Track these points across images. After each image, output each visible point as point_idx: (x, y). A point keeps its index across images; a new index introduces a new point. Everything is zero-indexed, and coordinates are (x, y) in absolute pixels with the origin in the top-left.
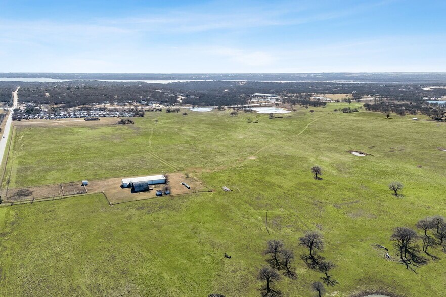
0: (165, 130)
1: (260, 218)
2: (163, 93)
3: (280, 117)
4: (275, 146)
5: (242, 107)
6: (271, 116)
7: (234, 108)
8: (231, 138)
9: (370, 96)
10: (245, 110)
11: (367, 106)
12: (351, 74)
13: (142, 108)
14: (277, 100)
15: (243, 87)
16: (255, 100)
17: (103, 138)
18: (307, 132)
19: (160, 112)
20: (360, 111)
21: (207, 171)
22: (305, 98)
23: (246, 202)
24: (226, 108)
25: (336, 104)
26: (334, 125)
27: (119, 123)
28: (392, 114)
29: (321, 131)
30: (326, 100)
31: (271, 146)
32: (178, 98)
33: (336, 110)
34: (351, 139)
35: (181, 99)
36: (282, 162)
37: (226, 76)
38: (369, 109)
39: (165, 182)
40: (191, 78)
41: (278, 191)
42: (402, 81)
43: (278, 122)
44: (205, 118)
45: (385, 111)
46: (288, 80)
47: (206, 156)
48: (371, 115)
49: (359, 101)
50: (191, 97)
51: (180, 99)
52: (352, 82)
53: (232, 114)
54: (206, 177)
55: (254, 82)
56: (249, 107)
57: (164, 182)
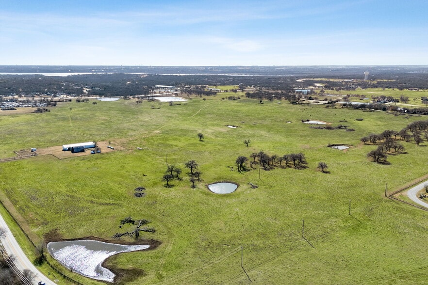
0: (81, 116)
1: (163, 160)
2: (68, 86)
3: (179, 104)
4: (174, 124)
5: (146, 97)
6: (171, 104)
7: (138, 98)
8: (138, 120)
9: (253, 87)
10: (148, 99)
11: (248, 95)
12: (244, 67)
13: (52, 99)
14: (176, 90)
15: (145, 79)
16: (157, 91)
17: (28, 123)
18: (199, 114)
19: (70, 102)
20: (242, 99)
21: (124, 140)
22: (201, 89)
23: (154, 154)
24: (131, 98)
25: (226, 93)
26: (219, 109)
27: (36, 112)
28: (264, 100)
29: (209, 114)
30: (218, 91)
31: (171, 124)
32: (84, 90)
33: (223, 98)
34: (229, 118)
35: (87, 91)
36: (178, 133)
37: (127, 68)
38: (249, 97)
39: (95, 146)
40: (90, 71)
41: (175, 148)
42: (285, 74)
43: (177, 108)
44: (113, 106)
45: (260, 98)
46: (188, 72)
47: (121, 132)
48: (249, 101)
49: (243, 91)
50: (96, 89)
51: (85, 90)
52: (243, 75)
53: (137, 102)
54: (124, 143)
55: (155, 75)
56: (151, 97)
57: (93, 146)
